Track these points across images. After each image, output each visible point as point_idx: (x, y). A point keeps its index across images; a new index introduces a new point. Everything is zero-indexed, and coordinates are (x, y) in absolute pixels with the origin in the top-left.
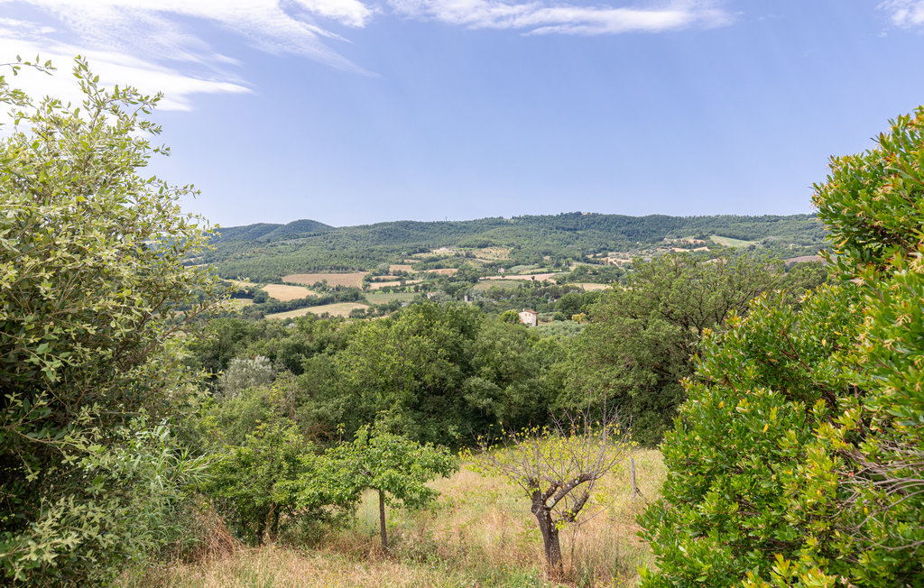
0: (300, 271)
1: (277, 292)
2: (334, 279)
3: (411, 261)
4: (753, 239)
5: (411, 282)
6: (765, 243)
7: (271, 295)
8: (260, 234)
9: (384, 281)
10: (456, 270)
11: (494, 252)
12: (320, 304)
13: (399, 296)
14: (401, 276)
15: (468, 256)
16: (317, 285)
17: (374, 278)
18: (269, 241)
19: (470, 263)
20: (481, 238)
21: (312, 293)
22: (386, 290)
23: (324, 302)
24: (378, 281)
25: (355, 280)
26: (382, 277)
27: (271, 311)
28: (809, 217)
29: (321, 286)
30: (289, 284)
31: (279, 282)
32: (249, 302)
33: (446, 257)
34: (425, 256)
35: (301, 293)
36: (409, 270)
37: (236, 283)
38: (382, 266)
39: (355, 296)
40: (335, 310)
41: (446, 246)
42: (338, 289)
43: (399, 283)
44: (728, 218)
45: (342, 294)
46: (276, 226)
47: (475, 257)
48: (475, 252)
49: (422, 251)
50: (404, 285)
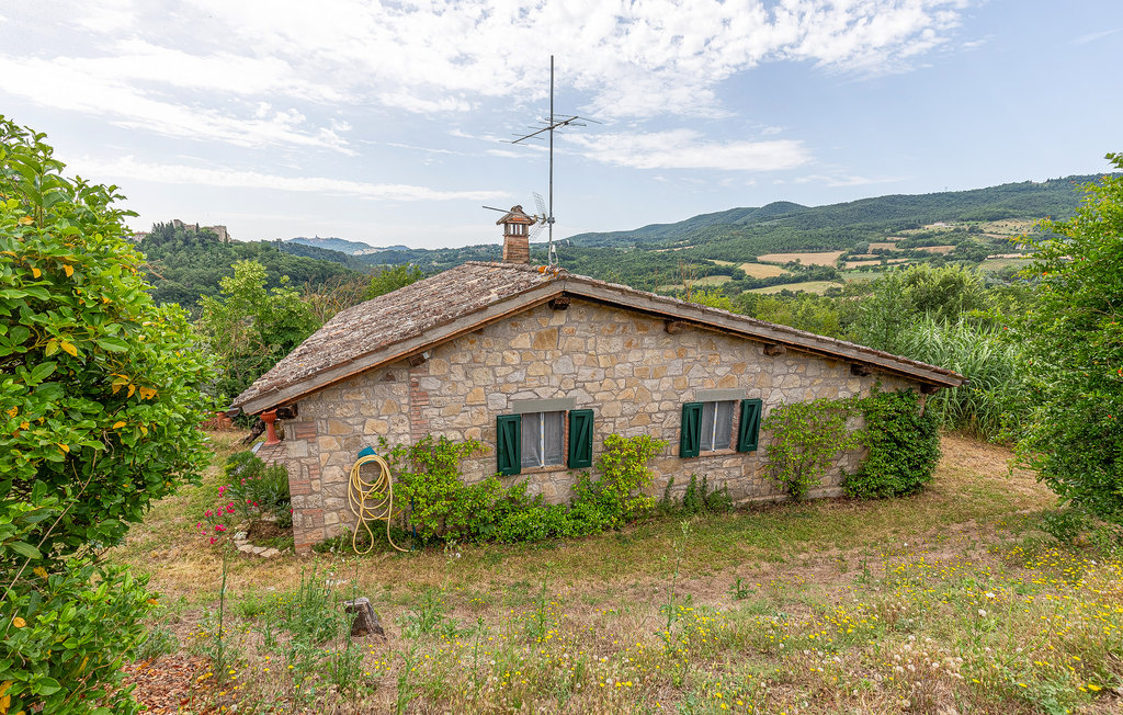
0: (774, 251)
1: (752, 270)
2: (807, 259)
3: (896, 238)
5: (893, 261)
7: (747, 273)
8: (737, 218)
9: (861, 260)
10: (953, 248)
11: (1011, 225)
12: (793, 282)
13: (880, 276)
14: (882, 255)
15: (972, 230)
16: (791, 264)
17: (850, 257)
18: (745, 224)
19: (975, 239)
20: (993, 209)
21: (785, 272)
22: (864, 269)
23: (797, 280)
24: (854, 260)
25: (827, 259)
26: (859, 256)
27: (747, 287)
29: (794, 265)
30: (763, 263)
31: (754, 261)
32: (728, 279)
33: (941, 233)
34: (911, 232)
35: (776, 272)
36: (892, 247)
37: (716, 262)
38: (860, 244)
39: (829, 275)
40: (808, 287)
41: (943, 220)
42: (811, 268)
43: (879, 262)
45: (815, 273)
46: (753, 209)
47: (982, 232)
48: (982, 225)
49: (913, 227)
50: (884, 263)
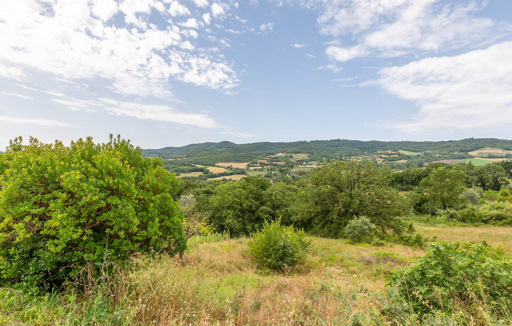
0: (222, 162)
1: (213, 170)
2: (235, 165)
3: (267, 158)
4: (419, 152)
5: (266, 167)
6: (425, 154)
7: (210, 171)
8: (208, 147)
9: (255, 166)
10: (285, 163)
11: (302, 155)
12: (229, 175)
13: (261, 173)
14: (262, 164)
15: (290, 157)
16: (229, 167)
17: (251, 165)
18: (211, 149)
19: (291, 160)
20: (296, 149)
21: (226, 170)
22: (255, 170)
23: (231, 174)
24: (253, 166)
25: (242, 166)
26: (254, 165)
27: (210, 177)
28: (447, 142)
29: (230, 168)
30: (218, 167)
31: (214, 166)
32: (202, 173)
33: (281, 157)
34: (272, 156)
35: (222, 170)
36: (265, 162)
37: (197, 166)
38: (254, 160)
39: (242, 172)
40: (233, 177)
41: (282, 152)
42: (237, 169)
43: (261, 168)
44: (408, 142)
45: (238, 171)
46: (214, 143)
47: (293, 157)
48: (293, 155)
49: (272, 154)
50: (263, 168)
